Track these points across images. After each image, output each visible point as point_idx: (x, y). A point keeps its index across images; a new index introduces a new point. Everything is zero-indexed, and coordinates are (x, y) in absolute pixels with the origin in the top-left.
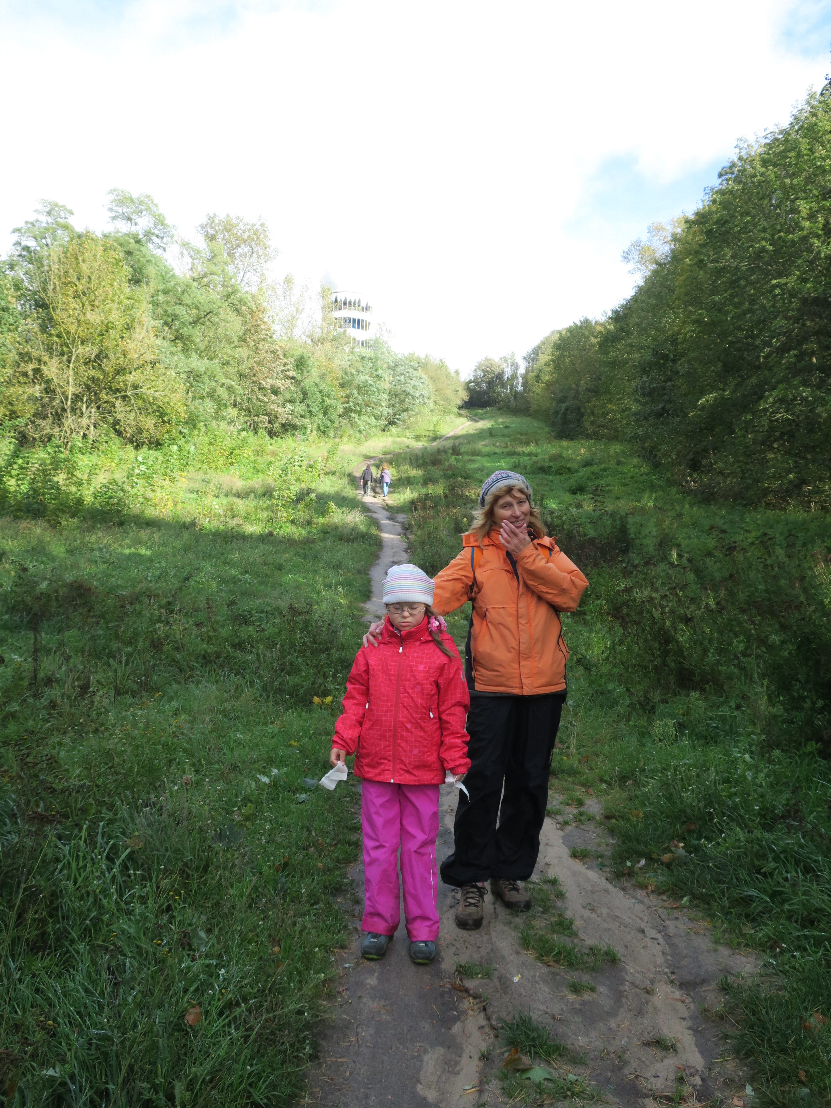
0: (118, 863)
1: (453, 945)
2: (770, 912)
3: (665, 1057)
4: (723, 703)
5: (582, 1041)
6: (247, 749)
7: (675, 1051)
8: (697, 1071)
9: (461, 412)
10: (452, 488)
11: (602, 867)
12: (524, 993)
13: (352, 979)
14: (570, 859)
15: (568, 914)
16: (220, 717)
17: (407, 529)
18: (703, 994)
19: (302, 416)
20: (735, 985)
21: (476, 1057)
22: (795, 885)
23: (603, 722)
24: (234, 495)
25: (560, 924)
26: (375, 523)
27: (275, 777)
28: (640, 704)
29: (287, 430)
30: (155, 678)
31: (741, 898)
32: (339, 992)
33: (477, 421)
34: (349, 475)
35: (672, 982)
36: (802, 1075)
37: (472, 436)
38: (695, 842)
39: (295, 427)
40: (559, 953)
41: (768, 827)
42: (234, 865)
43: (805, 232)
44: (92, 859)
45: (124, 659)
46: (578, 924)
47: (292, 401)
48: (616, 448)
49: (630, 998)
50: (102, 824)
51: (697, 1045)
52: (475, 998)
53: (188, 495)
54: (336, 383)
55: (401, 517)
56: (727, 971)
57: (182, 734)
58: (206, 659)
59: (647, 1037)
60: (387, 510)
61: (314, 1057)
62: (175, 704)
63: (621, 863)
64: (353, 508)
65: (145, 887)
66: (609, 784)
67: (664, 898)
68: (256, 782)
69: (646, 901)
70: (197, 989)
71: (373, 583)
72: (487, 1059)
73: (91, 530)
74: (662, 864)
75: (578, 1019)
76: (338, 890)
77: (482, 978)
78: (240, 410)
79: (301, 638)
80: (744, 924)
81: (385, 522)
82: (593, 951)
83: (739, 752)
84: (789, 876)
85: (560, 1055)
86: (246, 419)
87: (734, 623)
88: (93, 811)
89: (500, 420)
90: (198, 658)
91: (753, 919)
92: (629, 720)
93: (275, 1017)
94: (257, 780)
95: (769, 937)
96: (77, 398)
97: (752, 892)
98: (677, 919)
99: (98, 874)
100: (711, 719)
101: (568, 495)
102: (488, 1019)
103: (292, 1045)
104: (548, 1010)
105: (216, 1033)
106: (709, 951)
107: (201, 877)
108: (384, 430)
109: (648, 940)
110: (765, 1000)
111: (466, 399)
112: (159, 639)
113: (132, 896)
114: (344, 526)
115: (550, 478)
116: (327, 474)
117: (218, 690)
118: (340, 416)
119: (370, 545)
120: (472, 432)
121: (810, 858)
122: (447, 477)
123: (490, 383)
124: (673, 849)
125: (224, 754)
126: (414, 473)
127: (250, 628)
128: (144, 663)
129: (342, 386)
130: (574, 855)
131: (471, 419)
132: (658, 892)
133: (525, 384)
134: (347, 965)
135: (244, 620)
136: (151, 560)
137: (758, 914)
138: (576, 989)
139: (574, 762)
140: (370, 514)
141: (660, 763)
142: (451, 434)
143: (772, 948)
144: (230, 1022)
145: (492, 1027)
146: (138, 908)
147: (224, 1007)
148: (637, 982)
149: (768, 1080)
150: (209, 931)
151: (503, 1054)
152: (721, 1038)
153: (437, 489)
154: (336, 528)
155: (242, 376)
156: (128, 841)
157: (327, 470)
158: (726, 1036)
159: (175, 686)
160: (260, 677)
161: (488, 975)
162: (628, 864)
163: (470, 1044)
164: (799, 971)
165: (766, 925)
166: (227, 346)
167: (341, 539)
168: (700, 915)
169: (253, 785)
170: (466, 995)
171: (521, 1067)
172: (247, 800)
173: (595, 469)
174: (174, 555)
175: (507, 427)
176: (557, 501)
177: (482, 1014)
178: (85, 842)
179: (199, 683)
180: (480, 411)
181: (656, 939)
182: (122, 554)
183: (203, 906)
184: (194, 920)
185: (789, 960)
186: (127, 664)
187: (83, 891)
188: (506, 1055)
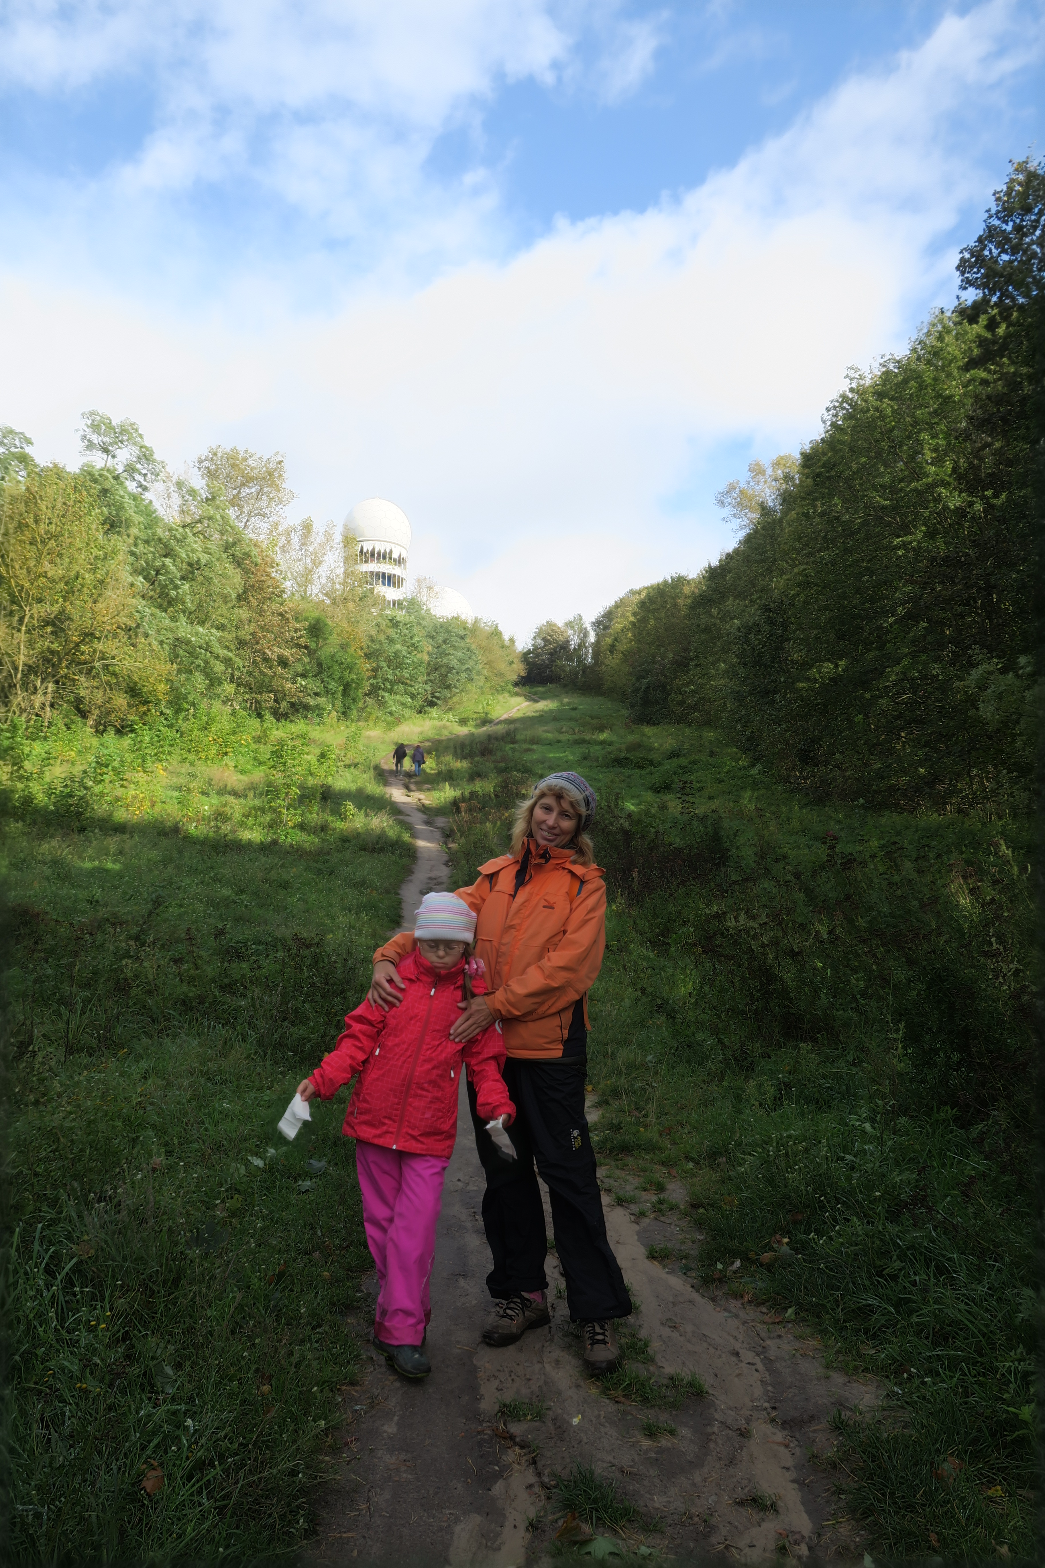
0: (59, 1278)
1: (496, 1377)
2: (895, 1325)
3: (763, 1520)
4: (838, 1057)
5: (658, 1501)
6: (236, 1121)
7: (777, 1511)
8: (803, 1537)
9: (517, 689)
10: (505, 785)
11: (686, 1270)
12: (585, 1440)
13: (364, 1426)
14: (646, 1261)
15: (643, 1334)
16: (203, 1080)
17: (448, 836)
18: (811, 1435)
19: (316, 694)
20: (851, 1423)
21: (522, 1527)
22: (925, 1290)
23: (689, 1082)
24: (229, 793)
25: (632, 1346)
26: (408, 827)
27: (271, 1158)
28: (736, 1059)
29: (297, 711)
30: (119, 1030)
31: (858, 1308)
32: (346, 1444)
33: (536, 701)
34: (377, 768)
35: (773, 1420)
36: (933, 1537)
37: (531, 719)
38: (803, 1237)
39: (306, 707)
40: (630, 1385)
41: (893, 1216)
42: (213, 1277)
43: (930, 479)
44: (26, 1273)
45: (79, 1007)
46: (655, 1346)
47: (304, 676)
48: (710, 734)
49: (720, 1442)
50: (40, 1225)
51: (803, 1503)
52: (522, 1447)
53: (170, 793)
54: (361, 653)
55: (441, 821)
56: (841, 1405)
57: (152, 1104)
58: (186, 1005)
59: (740, 1494)
60: (424, 812)
61: (310, 1533)
62: (144, 1064)
63: (711, 1265)
64: (380, 809)
65: (95, 1309)
66: (697, 1163)
67: (764, 1310)
68: (246, 1165)
69: (742, 1314)
70: (158, 1446)
71: (404, 905)
72: (537, 1529)
73: (42, 837)
74: (761, 1265)
75: (653, 1472)
76: (348, 1307)
77: (531, 1420)
78: (239, 685)
79: (309, 977)
80: (863, 1342)
81: (420, 827)
82: (674, 1381)
83: (858, 1120)
84: (917, 1278)
85: (629, 1521)
86: (246, 697)
87: (851, 956)
88: (31, 1208)
89: (566, 700)
90: (175, 1003)
91: (875, 1336)
92: (721, 1080)
93: (260, 1479)
94: (248, 1163)
95: (895, 1360)
96: (30, 669)
97: (873, 1301)
98: (779, 1336)
99: (32, 1293)
100: (824, 1077)
101: (649, 793)
102: (539, 1474)
103: (282, 1517)
104: (616, 1462)
105: (182, 1503)
106: (819, 1379)
107: (169, 1295)
108: (420, 712)
109: (743, 1365)
110: (888, 1441)
111: (523, 674)
112: (126, 980)
113: (78, 1321)
114: (369, 832)
115: (627, 772)
116: (348, 766)
117: (200, 1045)
118: (366, 695)
119: (401, 856)
120: (530, 714)
121: (944, 1256)
122: (500, 771)
123: (553, 654)
124: (775, 1246)
125: (206, 1130)
126: (460, 765)
127: (244, 965)
128: (106, 1011)
129: (367, 656)
130: (652, 1256)
131: (529, 698)
132: (756, 1302)
133: (596, 655)
134: (358, 1408)
135: (236, 953)
136: (120, 875)
137: (879, 1329)
138: (651, 1432)
139: (652, 1134)
140: (401, 817)
141: (761, 1134)
142: (505, 716)
143: (898, 1373)
144: (201, 1487)
145: (544, 1486)
146: (85, 1337)
147: (194, 1468)
148: (729, 1422)
149: (890, 1546)
150: (178, 1366)
151: (556, 1521)
152: (833, 1493)
153: (486, 787)
154: (358, 835)
155: (241, 643)
156: (74, 1248)
157: (347, 762)
158: (840, 1491)
159: (145, 1041)
160: (254, 1028)
161: (539, 1416)
162: (720, 1266)
163: (514, 1509)
164: (930, 1402)
165: (890, 1342)
166: (223, 606)
167: (365, 850)
168: (808, 1331)
169: (243, 1170)
170: (510, 1444)
171: (578, 1538)
172: (234, 1190)
173: (683, 761)
174: (151, 870)
175: (574, 709)
176: (636, 801)
177: (531, 1469)
178: (17, 1250)
179: (175, 1036)
180: (541, 689)
181: (753, 1364)
182: (81, 869)
183: (170, 1334)
184: (159, 1351)
185: (918, 1389)
186: (83, 1012)
187: (13, 1317)
188: (560, 1522)
